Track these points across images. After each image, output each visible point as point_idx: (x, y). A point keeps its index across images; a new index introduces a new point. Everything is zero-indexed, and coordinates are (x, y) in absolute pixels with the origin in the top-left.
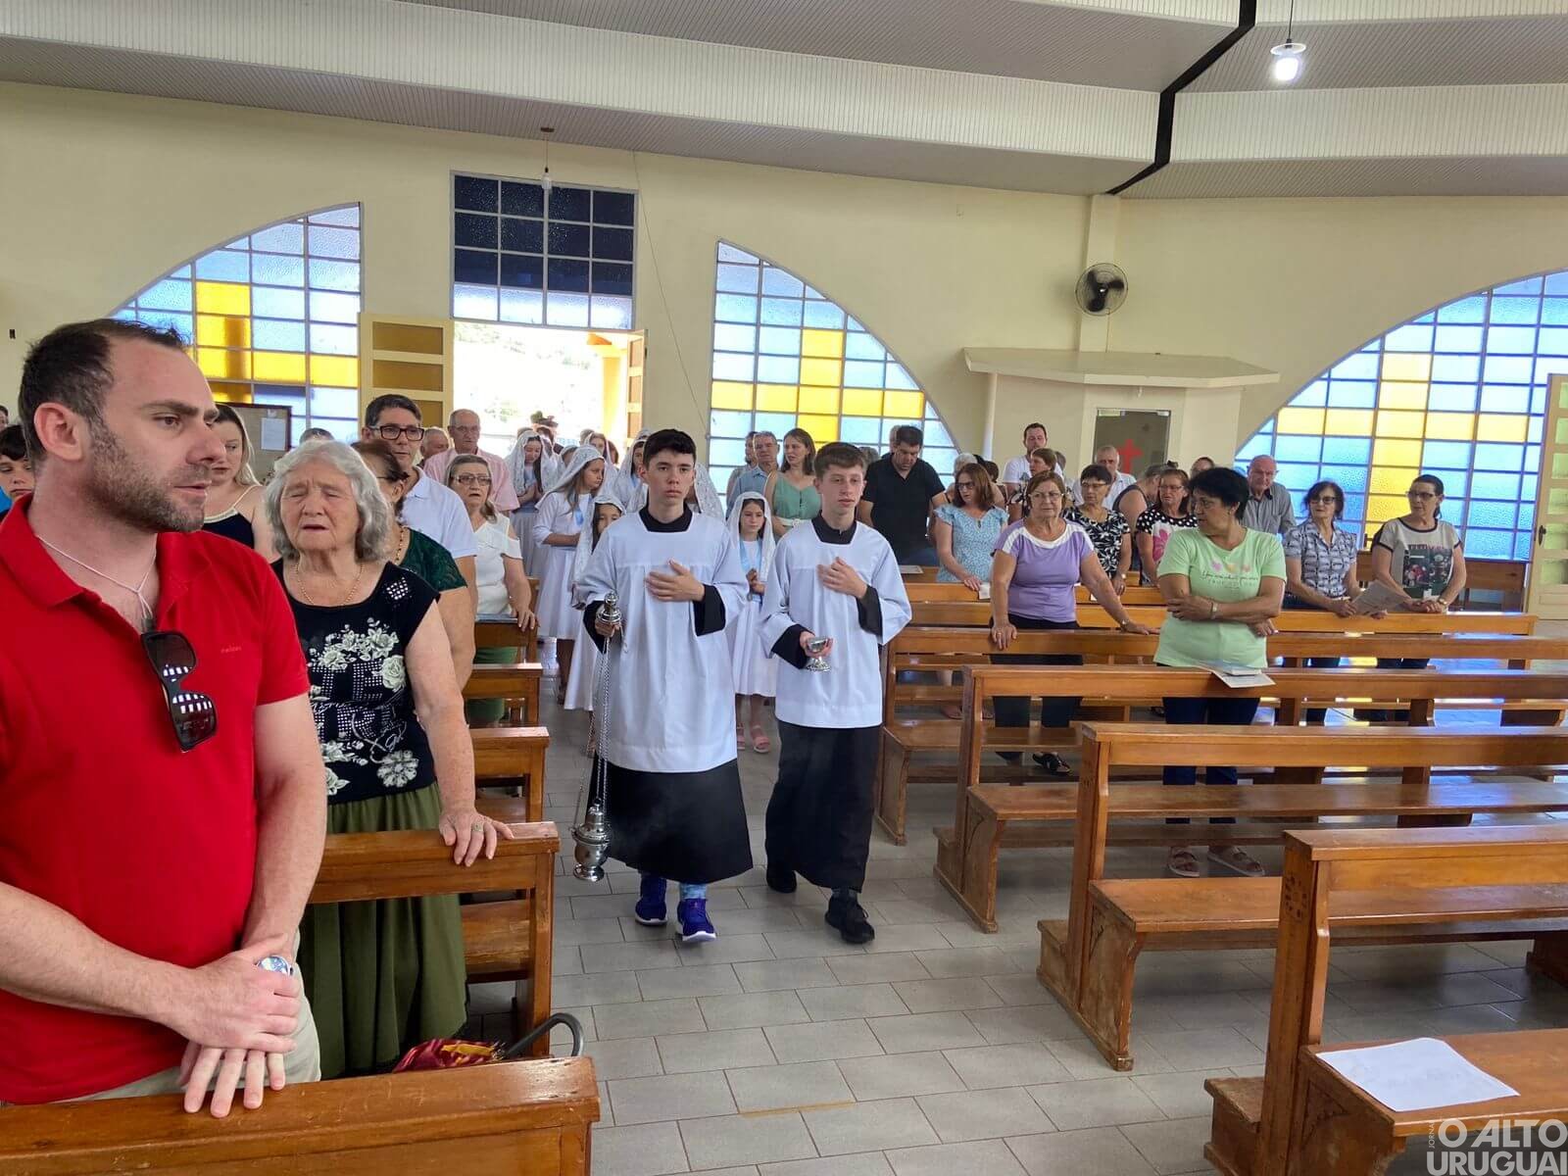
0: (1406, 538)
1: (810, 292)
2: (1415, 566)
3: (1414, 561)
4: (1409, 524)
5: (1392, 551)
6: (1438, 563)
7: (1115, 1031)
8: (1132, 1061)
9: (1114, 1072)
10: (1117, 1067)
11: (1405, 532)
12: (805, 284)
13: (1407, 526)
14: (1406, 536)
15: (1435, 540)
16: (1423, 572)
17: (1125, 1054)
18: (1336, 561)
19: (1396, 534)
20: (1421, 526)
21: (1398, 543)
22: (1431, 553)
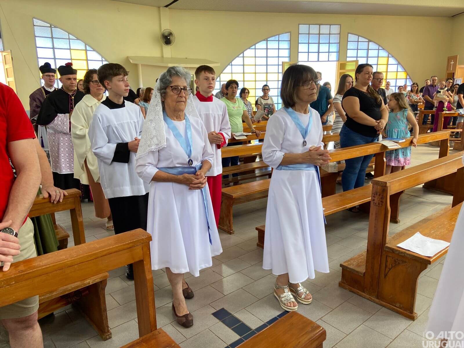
0: (264, 102)
1: (71, 37)
2: (266, 109)
3: (266, 107)
4: (263, 98)
5: (261, 105)
6: (271, 108)
7: (229, 225)
8: (234, 231)
9: (230, 235)
10: (230, 233)
11: (263, 100)
12: (69, 34)
13: (263, 99)
14: (263, 101)
15: (269, 102)
16: (268, 110)
17: (232, 230)
18: (249, 109)
19: (261, 101)
20: (266, 99)
21: (262, 103)
22: (269, 105)
